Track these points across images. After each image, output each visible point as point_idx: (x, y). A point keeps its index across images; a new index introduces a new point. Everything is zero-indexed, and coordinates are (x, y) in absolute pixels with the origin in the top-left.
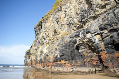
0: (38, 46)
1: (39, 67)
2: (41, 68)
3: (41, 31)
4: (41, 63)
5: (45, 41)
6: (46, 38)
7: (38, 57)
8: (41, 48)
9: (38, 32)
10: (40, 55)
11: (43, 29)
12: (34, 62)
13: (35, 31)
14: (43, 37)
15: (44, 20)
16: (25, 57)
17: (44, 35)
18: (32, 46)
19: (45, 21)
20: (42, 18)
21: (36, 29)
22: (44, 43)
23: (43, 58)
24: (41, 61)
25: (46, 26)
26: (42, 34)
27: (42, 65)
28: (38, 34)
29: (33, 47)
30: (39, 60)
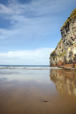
0: (66, 47)
1: (68, 68)
2: (71, 68)
3: (69, 32)
4: (71, 63)
5: (74, 42)
6: (75, 39)
7: (67, 58)
8: (69, 49)
9: (66, 34)
10: (69, 56)
11: (71, 30)
12: (60, 63)
13: (62, 33)
14: (72, 38)
15: (70, 20)
16: (50, 58)
17: (73, 36)
18: (56, 48)
19: (72, 21)
20: (69, 18)
21: (62, 31)
22: (73, 44)
23: (72, 58)
24: (70, 62)
25: (74, 26)
26: (70, 35)
27: (72, 66)
28: (65, 35)
29: (58, 49)
30: (68, 60)
